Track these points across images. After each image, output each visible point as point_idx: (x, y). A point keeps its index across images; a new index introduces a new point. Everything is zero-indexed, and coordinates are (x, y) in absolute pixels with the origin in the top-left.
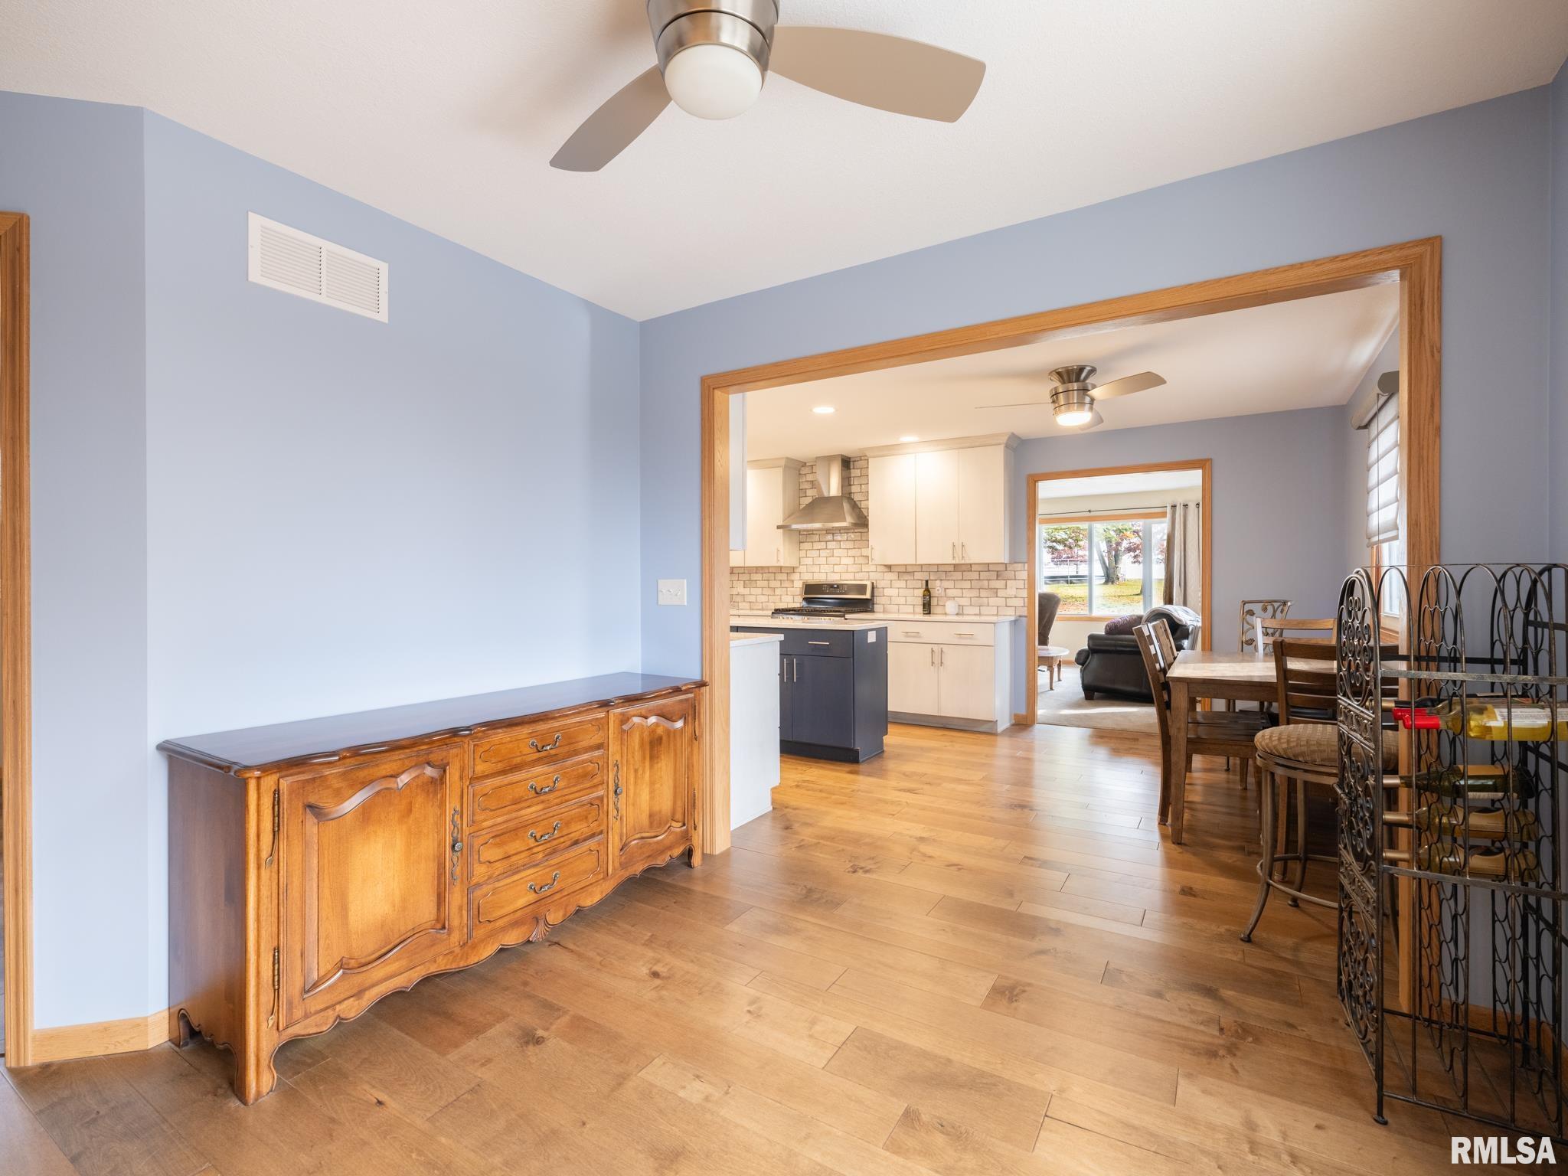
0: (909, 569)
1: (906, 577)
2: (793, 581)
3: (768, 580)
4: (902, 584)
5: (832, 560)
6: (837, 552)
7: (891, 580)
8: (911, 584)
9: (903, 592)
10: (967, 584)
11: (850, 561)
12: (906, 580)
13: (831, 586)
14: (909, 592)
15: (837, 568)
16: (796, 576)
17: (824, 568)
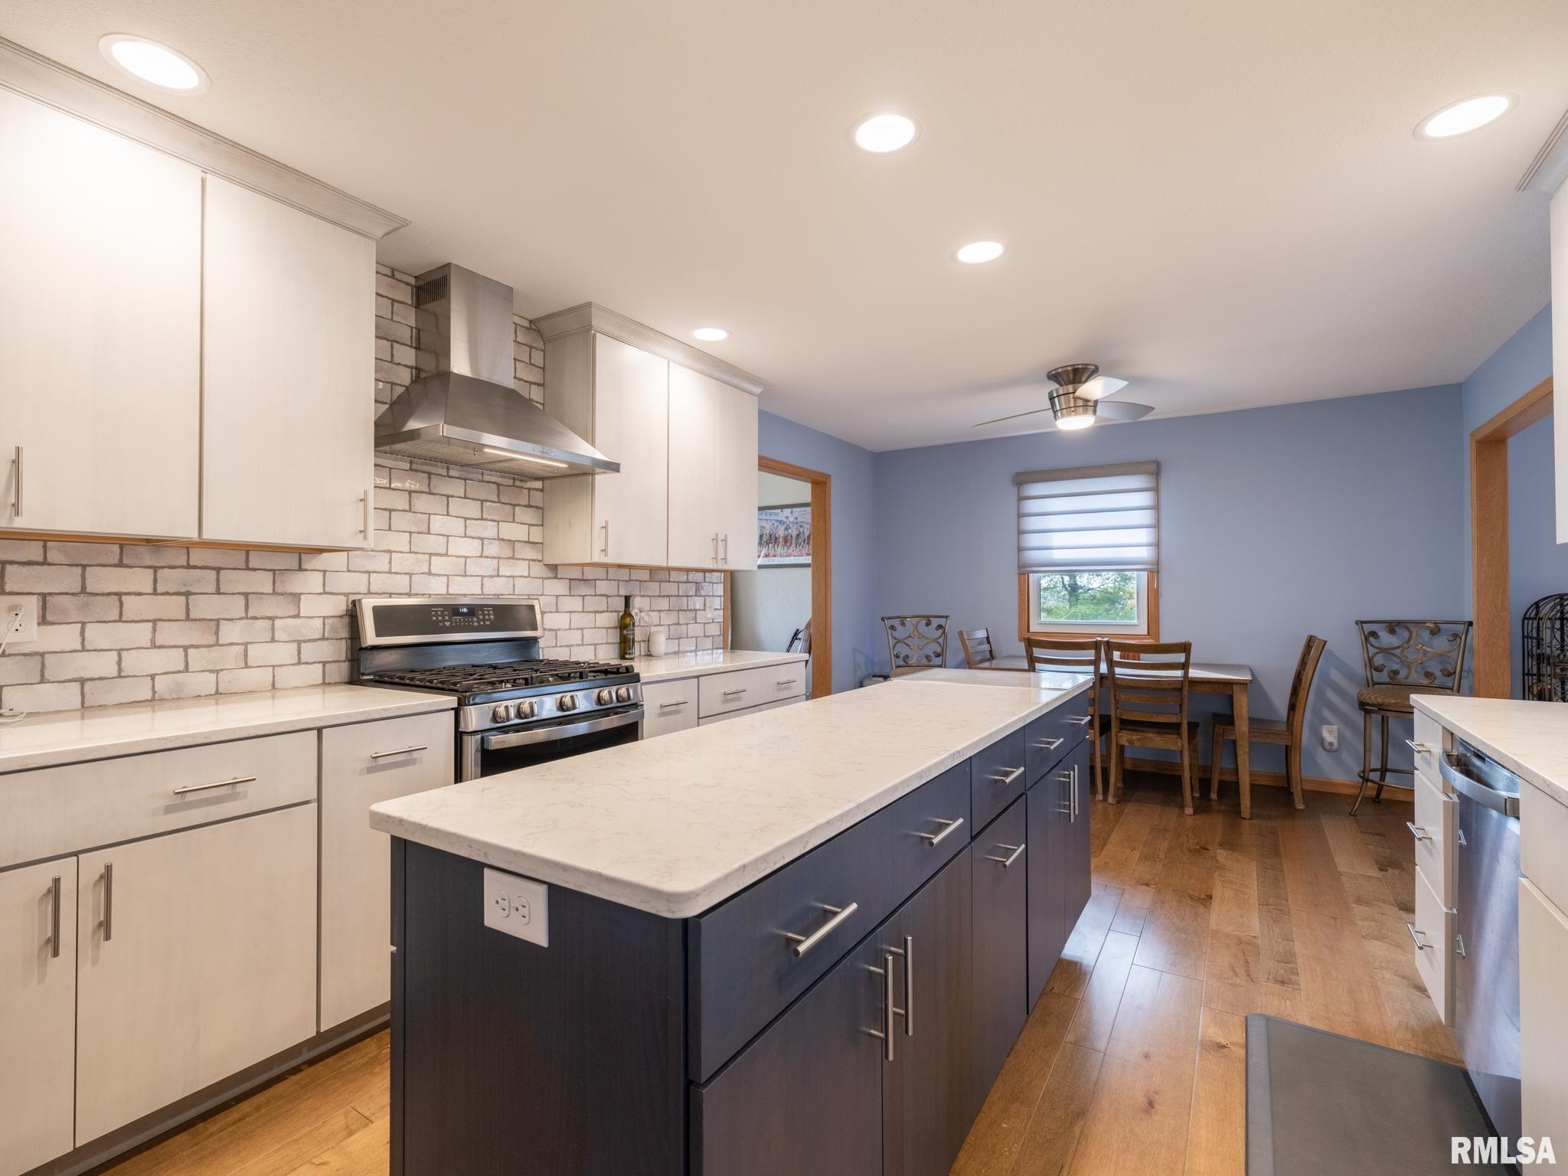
0: (589, 573)
1: (584, 590)
2: (296, 597)
3: (187, 594)
4: (575, 604)
5: (434, 543)
6: (438, 523)
7: (557, 596)
8: (592, 603)
9: (579, 620)
10: (664, 604)
11: (470, 547)
12: (583, 596)
13: (454, 610)
14: (586, 620)
15: (438, 564)
16: (308, 582)
17: (401, 562)
